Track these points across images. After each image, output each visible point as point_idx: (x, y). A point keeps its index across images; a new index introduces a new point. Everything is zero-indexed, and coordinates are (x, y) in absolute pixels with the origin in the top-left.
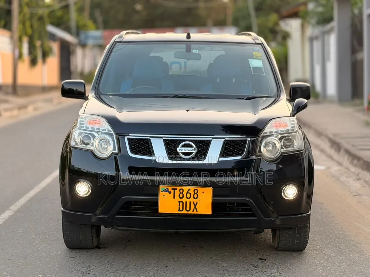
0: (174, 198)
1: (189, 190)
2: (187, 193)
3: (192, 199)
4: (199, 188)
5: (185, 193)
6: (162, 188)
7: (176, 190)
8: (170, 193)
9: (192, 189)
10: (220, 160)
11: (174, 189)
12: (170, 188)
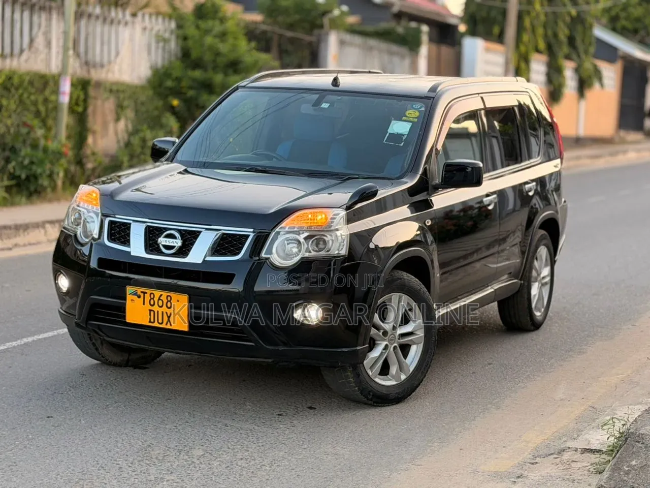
0: (144, 304)
1: (161, 295)
2: (159, 299)
3: (164, 309)
4: (172, 294)
5: (156, 299)
6: (130, 289)
7: (146, 294)
8: (139, 297)
9: (165, 294)
10: (206, 259)
11: (144, 293)
12: (139, 290)
